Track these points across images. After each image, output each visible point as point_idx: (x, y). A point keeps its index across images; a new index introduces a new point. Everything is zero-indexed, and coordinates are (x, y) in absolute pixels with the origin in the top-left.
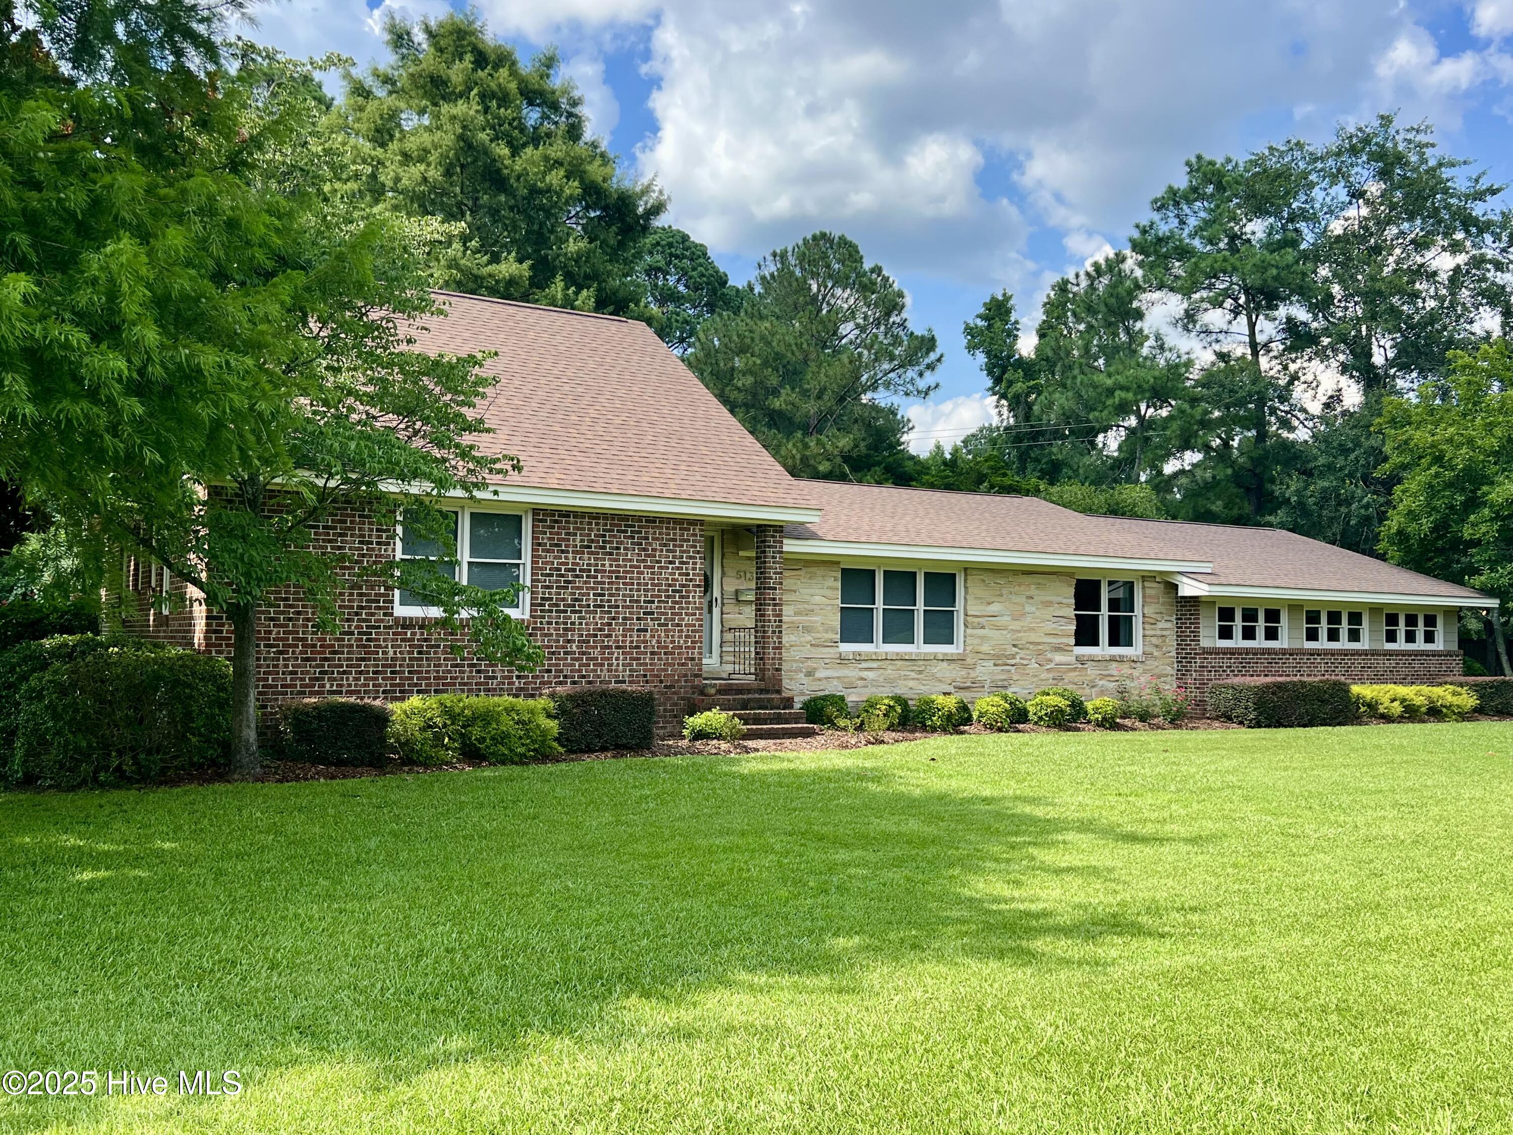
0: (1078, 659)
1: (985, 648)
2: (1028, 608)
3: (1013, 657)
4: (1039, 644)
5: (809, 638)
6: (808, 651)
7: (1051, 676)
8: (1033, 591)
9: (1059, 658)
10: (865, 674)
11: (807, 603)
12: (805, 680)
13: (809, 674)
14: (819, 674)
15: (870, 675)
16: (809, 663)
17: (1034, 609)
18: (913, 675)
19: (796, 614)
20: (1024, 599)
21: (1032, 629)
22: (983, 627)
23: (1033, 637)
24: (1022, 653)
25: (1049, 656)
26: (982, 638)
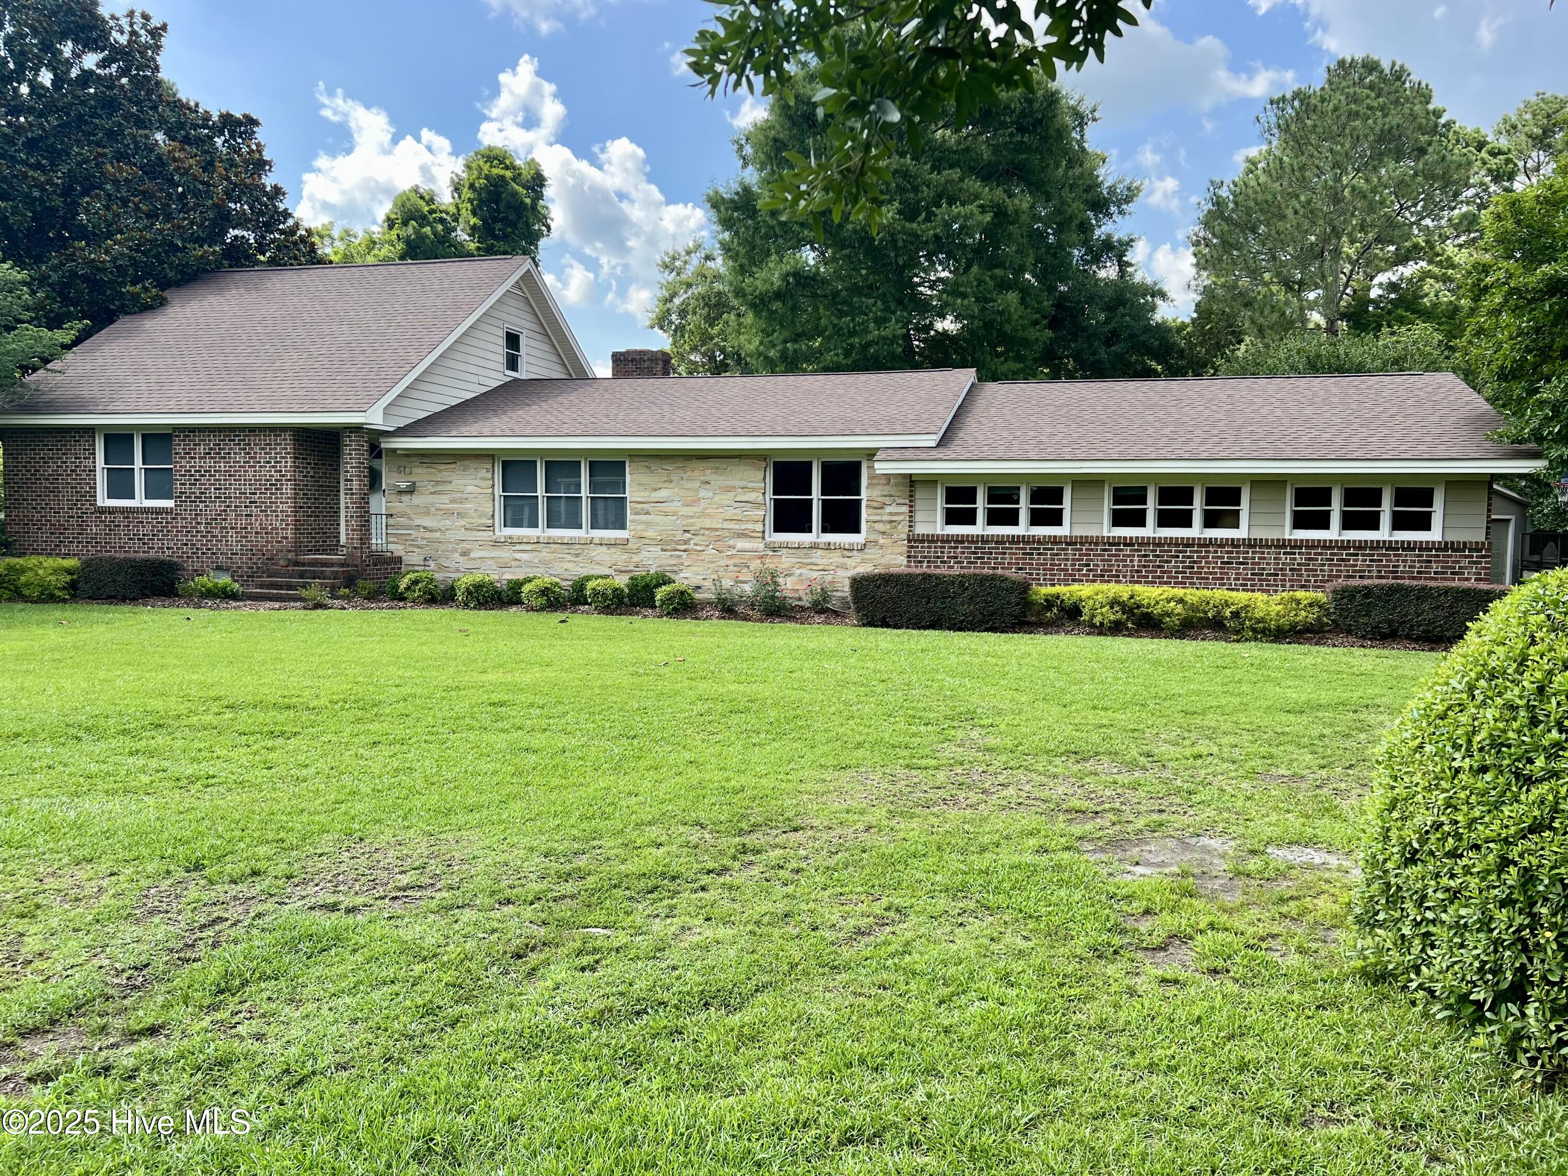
0: (767, 546)
1: (650, 533)
2: (702, 493)
3: (686, 542)
4: (717, 530)
5: (462, 523)
6: (462, 534)
7: (731, 562)
8: (709, 475)
9: (741, 544)
10: (518, 556)
11: (462, 492)
12: (460, 559)
13: (464, 554)
14: (472, 555)
15: (524, 556)
16: (465, 545)
17: (711, 494)
18: (569, 557)
19: (452, 502)
20: (698, 484)
21: (704, 515)
22: (647, 513)
23: (708, 523)
24: (697, 539)
25: (731, 542)
26: (648, 524)
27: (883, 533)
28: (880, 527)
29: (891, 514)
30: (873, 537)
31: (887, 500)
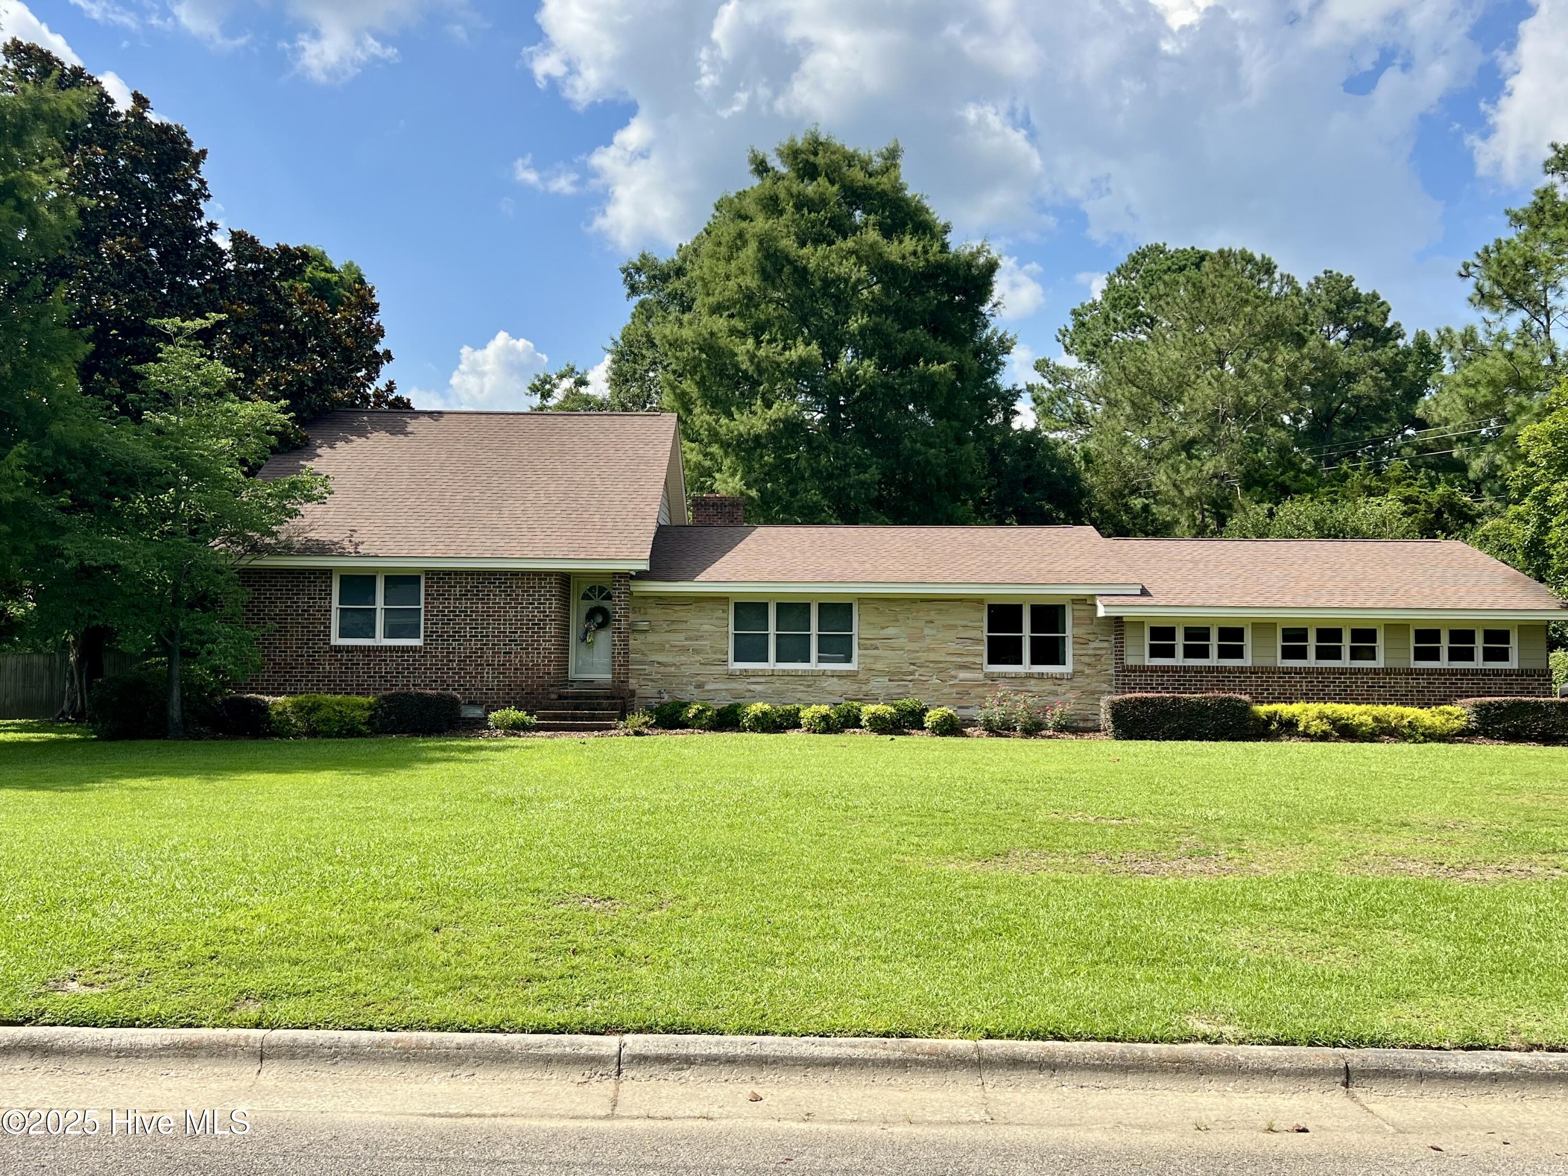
0: (986, 676)
1: (879, 666)
2: (927, 631)
3: (912, 673)
4: (941, 662)
5: (697, 658)
6: (697, 669)
7: (954, 690)
8: (933, 615)
9: (963, 675)
10: (752, 687)
11: (698, 631)
12: (695, 692)
13: (699, 686)
14: (707, 687)
15: (758, 688)
16: (699, 678)
17: (934, 632)
18: (802, 688)
19: (686, 639)
20: (923, 623)
21: (930, 650)
22: (876, 648)
23: (933, 656)
24: (921, 671)
25: (953, 673)
26: (876, 658)
27: (1089, 665)
28: (1086, 659)
29: (1095, 649)
30: (1080, 668)
31: (1091, 637)
